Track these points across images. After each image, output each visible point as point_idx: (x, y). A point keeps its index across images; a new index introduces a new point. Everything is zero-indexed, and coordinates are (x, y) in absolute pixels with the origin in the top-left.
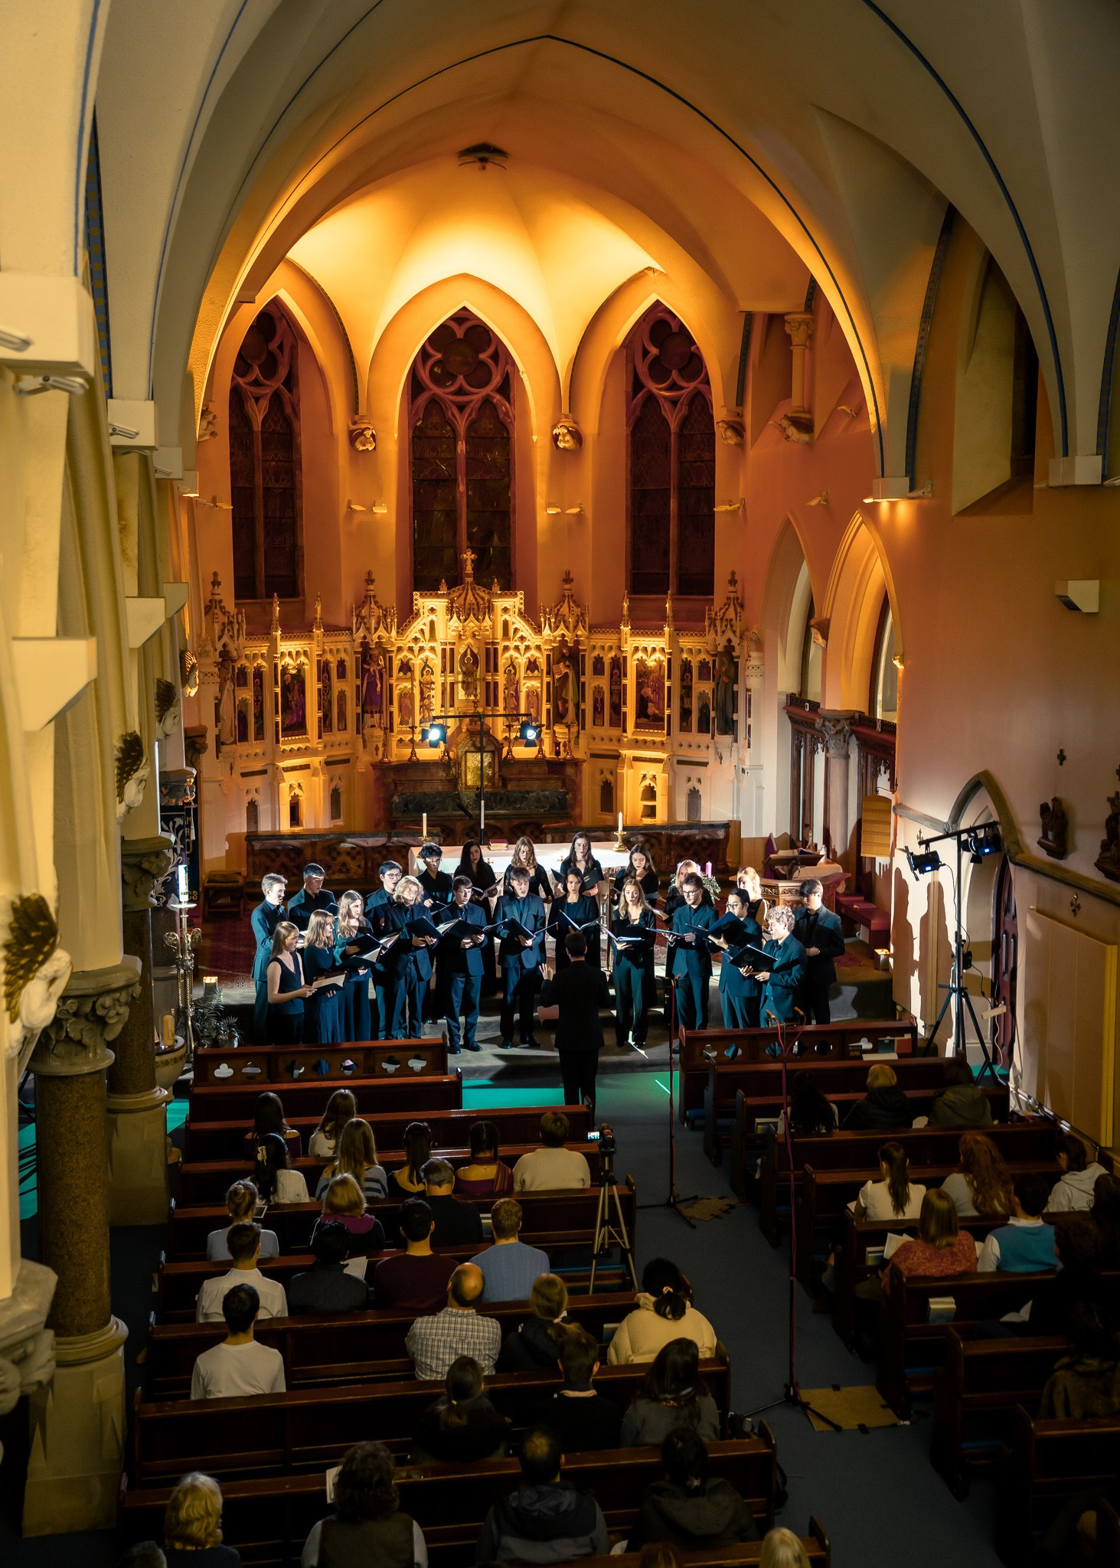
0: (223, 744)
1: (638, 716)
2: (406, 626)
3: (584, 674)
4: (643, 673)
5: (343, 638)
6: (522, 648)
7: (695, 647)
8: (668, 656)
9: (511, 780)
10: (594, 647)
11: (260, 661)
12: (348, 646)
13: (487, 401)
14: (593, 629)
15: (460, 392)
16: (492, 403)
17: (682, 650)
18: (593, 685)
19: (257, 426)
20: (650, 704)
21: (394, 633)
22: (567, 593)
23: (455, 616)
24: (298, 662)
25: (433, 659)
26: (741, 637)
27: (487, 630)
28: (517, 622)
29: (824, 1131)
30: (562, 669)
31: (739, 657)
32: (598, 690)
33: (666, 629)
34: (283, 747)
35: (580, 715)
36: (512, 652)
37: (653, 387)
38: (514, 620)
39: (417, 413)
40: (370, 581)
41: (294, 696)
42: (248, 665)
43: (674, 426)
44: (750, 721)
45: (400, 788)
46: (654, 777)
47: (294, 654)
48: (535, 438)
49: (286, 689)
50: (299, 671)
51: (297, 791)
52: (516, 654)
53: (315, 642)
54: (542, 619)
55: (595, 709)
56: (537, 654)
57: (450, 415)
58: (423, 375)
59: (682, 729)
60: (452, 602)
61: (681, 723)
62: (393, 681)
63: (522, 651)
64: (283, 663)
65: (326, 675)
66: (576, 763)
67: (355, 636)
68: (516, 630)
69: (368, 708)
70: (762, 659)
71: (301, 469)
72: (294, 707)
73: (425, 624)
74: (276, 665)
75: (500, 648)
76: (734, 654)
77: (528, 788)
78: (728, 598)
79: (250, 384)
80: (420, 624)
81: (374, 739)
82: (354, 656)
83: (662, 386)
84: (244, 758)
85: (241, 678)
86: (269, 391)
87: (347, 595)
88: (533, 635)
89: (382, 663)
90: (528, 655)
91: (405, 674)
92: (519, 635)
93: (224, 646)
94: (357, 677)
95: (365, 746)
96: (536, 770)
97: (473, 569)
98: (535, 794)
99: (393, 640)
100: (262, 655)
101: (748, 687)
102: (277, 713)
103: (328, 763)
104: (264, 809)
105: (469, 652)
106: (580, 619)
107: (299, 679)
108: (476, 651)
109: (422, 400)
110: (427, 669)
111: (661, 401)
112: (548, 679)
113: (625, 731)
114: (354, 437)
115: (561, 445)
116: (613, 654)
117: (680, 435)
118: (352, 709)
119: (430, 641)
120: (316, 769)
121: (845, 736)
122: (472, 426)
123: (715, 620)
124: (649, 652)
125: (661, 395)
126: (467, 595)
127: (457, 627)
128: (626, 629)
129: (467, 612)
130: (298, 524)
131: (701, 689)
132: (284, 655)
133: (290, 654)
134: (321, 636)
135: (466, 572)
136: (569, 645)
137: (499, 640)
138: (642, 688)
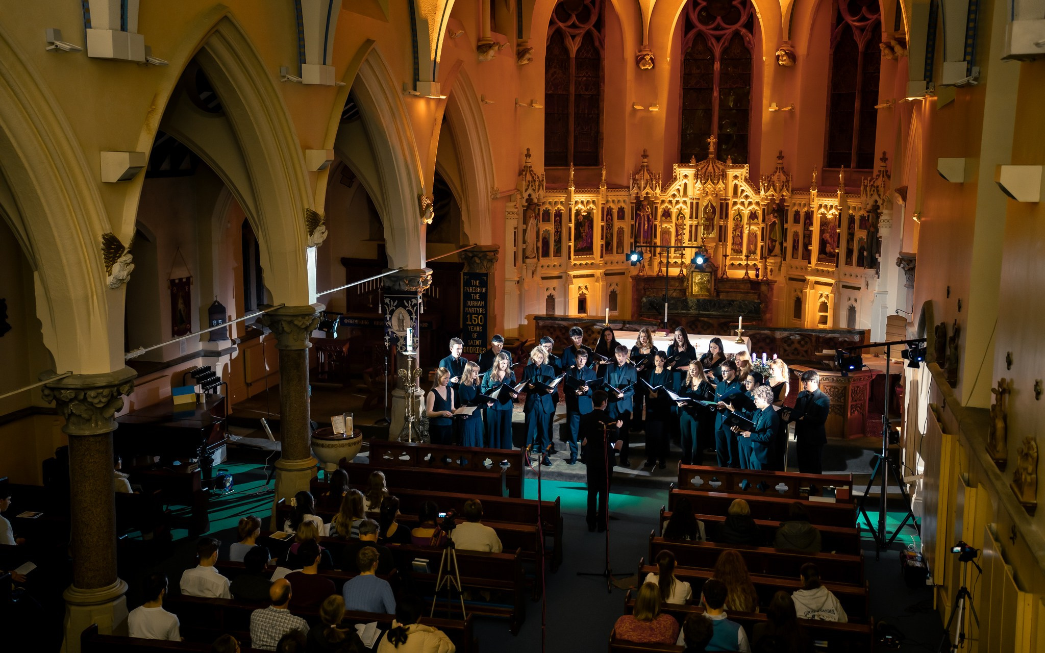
0: (527, 257)
1: (819, 253)
2: (667, 186)
3: (787, 222)
4: (824, 222)
5: (623, 193)
6: (746, 203)
7: (858, 205)
8: (839, 212)
9: (722, 292)
10: (795, 204)
11: (559, 206)
12: (626, 199)
13: (737, 33)
14: (794, 191)
15: (718, 28)
16: (740, 35)
17: (849, 208)
18: (793, 230)
19: (573, 54)
20: (828, 245)
21: (658, 191)
22: (779, 166)
23: (699, 180)
24: (588, 208)
25: (685, 209)
26: (883, 199)
27: (721, 191)
28: (744, 186)
29: (689, 539)
30: (772, 218)
32: (796, 234)
33: (838, 192)
34: (574, 262)
35: (783, 250)
36: (739, 206)
37: (850, 20)
38: (741, 184)
39: (687, 43)
40: (645, 156)
41: (584, 230)
42: (550, 208)
43: (861, 47)
45: (648, 293)
46: (828, 296)
47: (585, 202)
48: (764, 58)
49: (578, 225)
50: (588, 213)
51: (585, 291)
52: (742, 208)
53: (601, 195)
54: (760, 184)
55: (793, 246)
56: (757, 208)
57: (710, 44)
58: (693, 16)
59: (846, 263)
60: (698, 171)
61: (847, 259)
62: (657, 223)
63: (746, 206)
64: (577, 208)
65: (609, 217)
66: (769, 284)
67: (631, 192)
68: (743, 191)
69: (639, 240)
70: (891, 215)
71: (604, 82)
72: (584, 237)
73: (680, 185)
74: (570, 209)
75: (731, 203)
76: (878, 211)
77: (733, 298)
78: (880, 171)
79: (569, 27)
80: (677, 185)
82: (631, 205)
83: (855, 18)
84: (545, 267)
85: (546, 216)
86: (582, 32)
87: (629, 165)
88: (754, 195)
89: (649, 210)
90: (750, 208)
91: (666, 218)
92: (744, 194)
93: (530, 195)
94: (632, 219)
96: (742, 286)
97: (714, 149)
98: (738, 302)
99: (658, 195)
100: (562, 202)
101: (879, 235)
102: (570, 239)
103: (606, 274)
104: (558, 301)
105: (710, 205)
106: (785, 185)
107: (589, 218)
108: (714, 204)
109: (691, 34)
110: (681, 215)
111: (854, 29)
112: (763, 225)
113: (810, 263)
114: (639, 60)
115: (780, 63)
116: (806, 209)
117: (863, 55)
118: (628, 240)
119: (683, 197)
120: (598, 277)
122: (725, 51)
123: (867, 186)
124: (828, 209)
125: (854, 25)
126: (708, 166)
127: (701, 188)
129: (706, 177)
130: (601, 118)
131: (861, 236)
132: (576, 202)
133: (582, 202)
134: (605, 191)
135: (709, 151)
136: (776, 202)
137: (730, 198)
138: (824, 233)
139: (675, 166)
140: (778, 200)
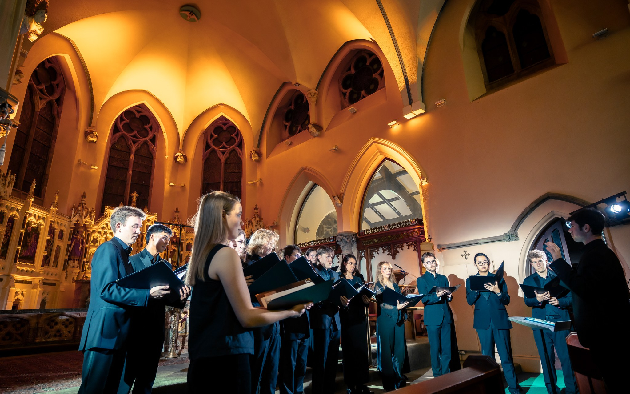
2: (99, 221)
3: (182, 250)
5: (65, 219)
10: (187, 239)
11: (15, 213)
12: (67, 224)
13: (145, 143)
14: (187, 232)
15: (135, 136)
16: (147, 144)
19: (38, 110)
21: (93, 222)
22: (176, 217)
24: (38, 222)
30: (172, 248)
34: (18, 267)
37: (215, 147)
39: (114, 139)
40: (84, 196)
41: (31, 240)
42: (6, 211)
43: (223, 160)
47: (37, 216)
48: (167, 157)
49: (27, 234)
50: (37, 227)
51: (20, 296)
53: (51, 214)
57: (129, 143)
58: (120, 125)
62: (87, 246)
64: (29, 219)
65: (52, 234)
67: (72, 219)
69: (72, 257)
71: (55, 141)
74: (25, 218)
78: (255, 215)
79: (39, 90)
80: (107, 221)
81: (73, 274)
83: (218, 147)
86: (47, 99)
87: (71, 201)
89: (84, 235)
91: (95, 244)
94: (69, 240)
95: (66, 278)
97: (136, 201)
99: (92, 225)
100: (17, 210)
103: (44, 284)
107: (36, 232)
109: (118, 134)
111: (218, 152)
114: (87, 134)
115: (178, 160)
117: (225, 163)
118: (63, 256)
120: (35, 284)
122: (138, 150)
125: (219, 150)
130: (48, 164)
132: (30, 215)
133: (35, 216)
134: (55, 212)
135: (133, 201)
136: (177, 237)
137: (145, 233)
139: (107, 207)
140: (178, 235)
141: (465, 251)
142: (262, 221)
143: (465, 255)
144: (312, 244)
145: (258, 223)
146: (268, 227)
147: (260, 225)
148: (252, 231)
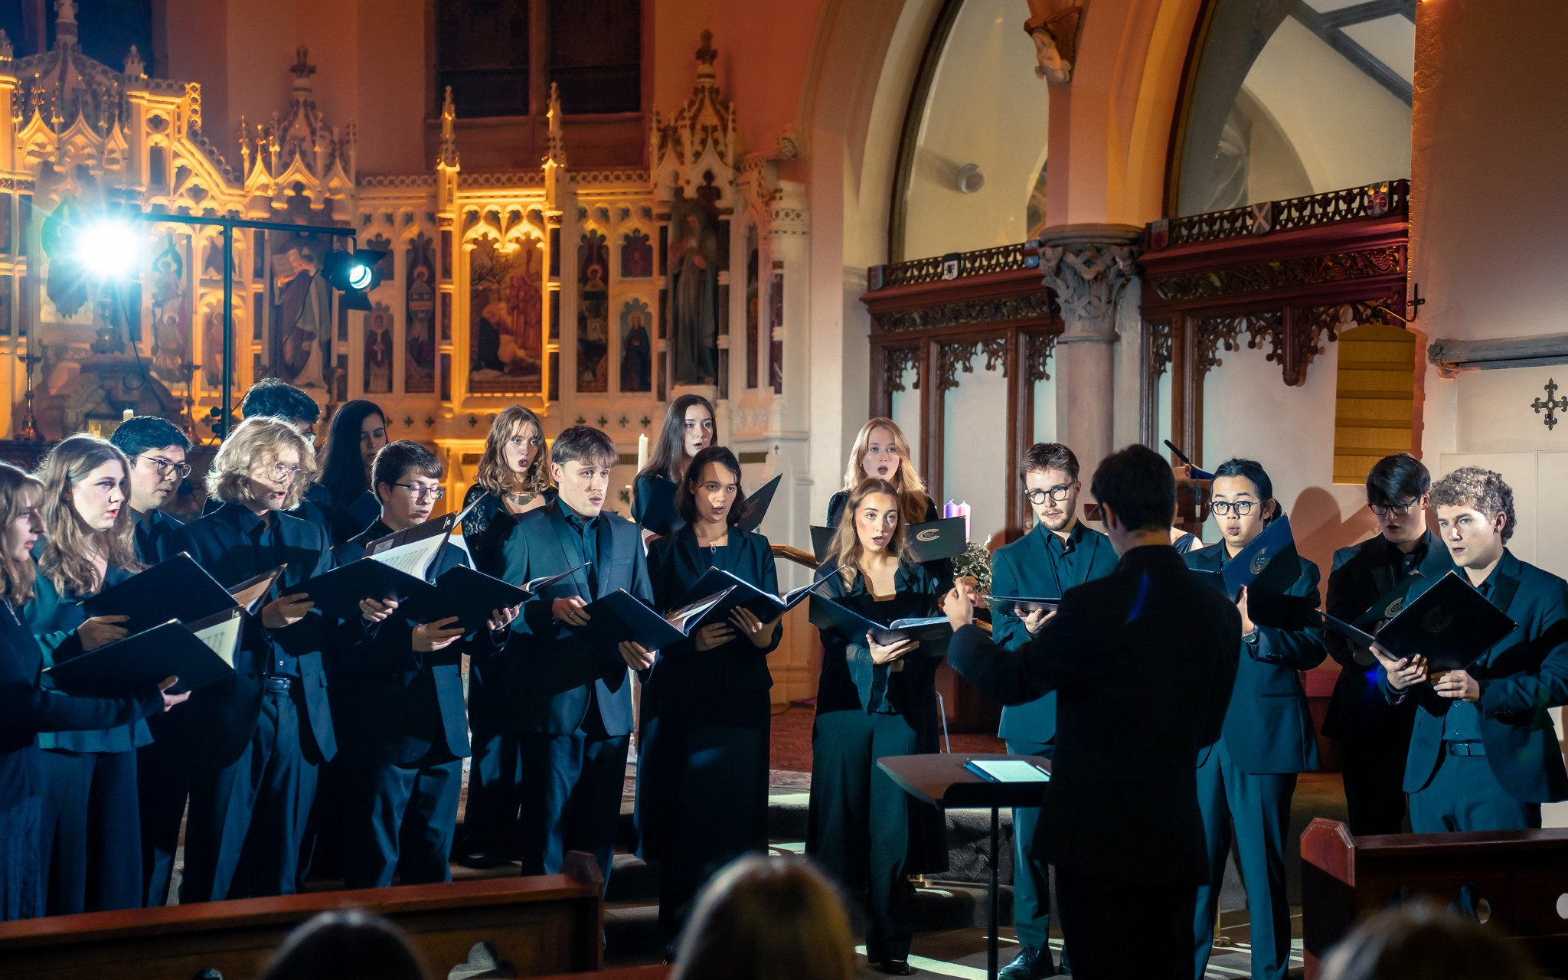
1: (475, 366)
4: (486, 269)
7: (617, 204)
8: (550, 226)
10: (368, 219)
14: (363, 179)
17: (583, 214)
20: (504, 338)
22: (301, 96)
23: (35, 116)
26: (738, 168)
28: (188, 155)
31: (729, 211)
33: (549, 166)
35: (335, 369)
38: (176, 147)
44: (779, 334)
52: (181, 228)
54: (245, 151)
55: (370, 356)
59: (581, 387)
60: (27, 84)
68: (183, 172)
70: (807, 196)
76: (720, 204)
78: (698, 91)
88: (223, 186)
92: (191, 182)
97: (77, 17)
101: (776, 257)
106: (337, 152)
112: (259, 287)
113: (446, 396)
116: (413, 231)
121: (1110, 288)
123: (675, 130)
124: (504, 223)
126: (63, 73)
127: (42, 146)
128: (449, 170)
131: (630, 297)
135: (59, 21)
136: (313, 206)
137: (143, 189)
138: (486, 302)
140: (317, 201)
141: (1551, 387)
142: (730, 125)
143: (1551, 405)
144: (950, 271)
145: (710, 142)
146: (756, 165)
147: (721, 147)
148: (681, 183)
